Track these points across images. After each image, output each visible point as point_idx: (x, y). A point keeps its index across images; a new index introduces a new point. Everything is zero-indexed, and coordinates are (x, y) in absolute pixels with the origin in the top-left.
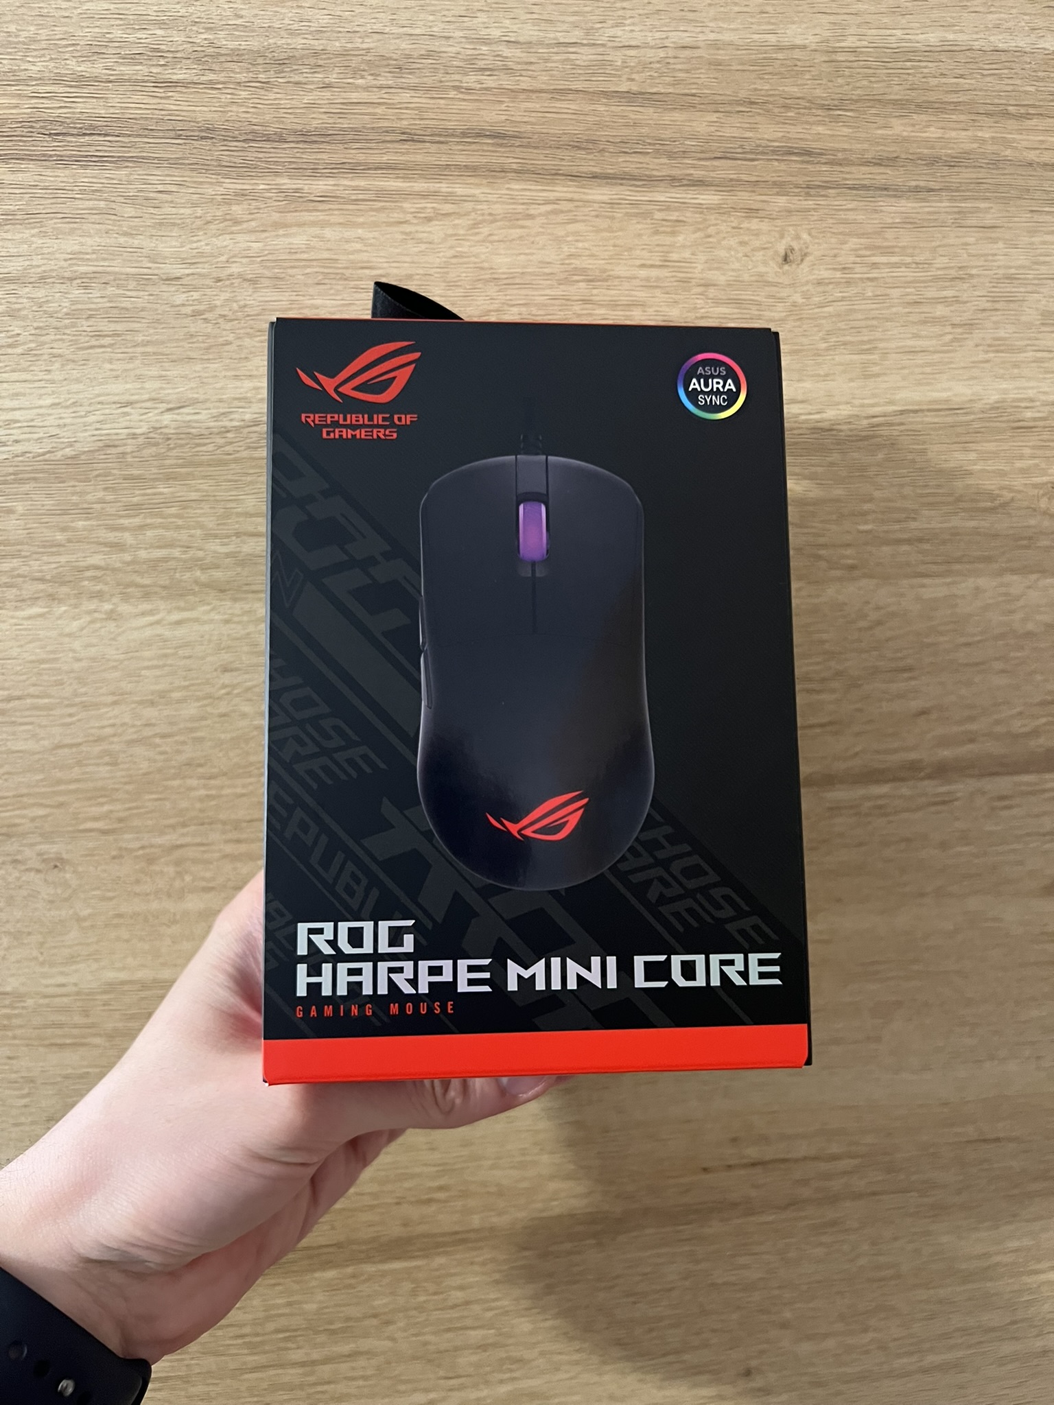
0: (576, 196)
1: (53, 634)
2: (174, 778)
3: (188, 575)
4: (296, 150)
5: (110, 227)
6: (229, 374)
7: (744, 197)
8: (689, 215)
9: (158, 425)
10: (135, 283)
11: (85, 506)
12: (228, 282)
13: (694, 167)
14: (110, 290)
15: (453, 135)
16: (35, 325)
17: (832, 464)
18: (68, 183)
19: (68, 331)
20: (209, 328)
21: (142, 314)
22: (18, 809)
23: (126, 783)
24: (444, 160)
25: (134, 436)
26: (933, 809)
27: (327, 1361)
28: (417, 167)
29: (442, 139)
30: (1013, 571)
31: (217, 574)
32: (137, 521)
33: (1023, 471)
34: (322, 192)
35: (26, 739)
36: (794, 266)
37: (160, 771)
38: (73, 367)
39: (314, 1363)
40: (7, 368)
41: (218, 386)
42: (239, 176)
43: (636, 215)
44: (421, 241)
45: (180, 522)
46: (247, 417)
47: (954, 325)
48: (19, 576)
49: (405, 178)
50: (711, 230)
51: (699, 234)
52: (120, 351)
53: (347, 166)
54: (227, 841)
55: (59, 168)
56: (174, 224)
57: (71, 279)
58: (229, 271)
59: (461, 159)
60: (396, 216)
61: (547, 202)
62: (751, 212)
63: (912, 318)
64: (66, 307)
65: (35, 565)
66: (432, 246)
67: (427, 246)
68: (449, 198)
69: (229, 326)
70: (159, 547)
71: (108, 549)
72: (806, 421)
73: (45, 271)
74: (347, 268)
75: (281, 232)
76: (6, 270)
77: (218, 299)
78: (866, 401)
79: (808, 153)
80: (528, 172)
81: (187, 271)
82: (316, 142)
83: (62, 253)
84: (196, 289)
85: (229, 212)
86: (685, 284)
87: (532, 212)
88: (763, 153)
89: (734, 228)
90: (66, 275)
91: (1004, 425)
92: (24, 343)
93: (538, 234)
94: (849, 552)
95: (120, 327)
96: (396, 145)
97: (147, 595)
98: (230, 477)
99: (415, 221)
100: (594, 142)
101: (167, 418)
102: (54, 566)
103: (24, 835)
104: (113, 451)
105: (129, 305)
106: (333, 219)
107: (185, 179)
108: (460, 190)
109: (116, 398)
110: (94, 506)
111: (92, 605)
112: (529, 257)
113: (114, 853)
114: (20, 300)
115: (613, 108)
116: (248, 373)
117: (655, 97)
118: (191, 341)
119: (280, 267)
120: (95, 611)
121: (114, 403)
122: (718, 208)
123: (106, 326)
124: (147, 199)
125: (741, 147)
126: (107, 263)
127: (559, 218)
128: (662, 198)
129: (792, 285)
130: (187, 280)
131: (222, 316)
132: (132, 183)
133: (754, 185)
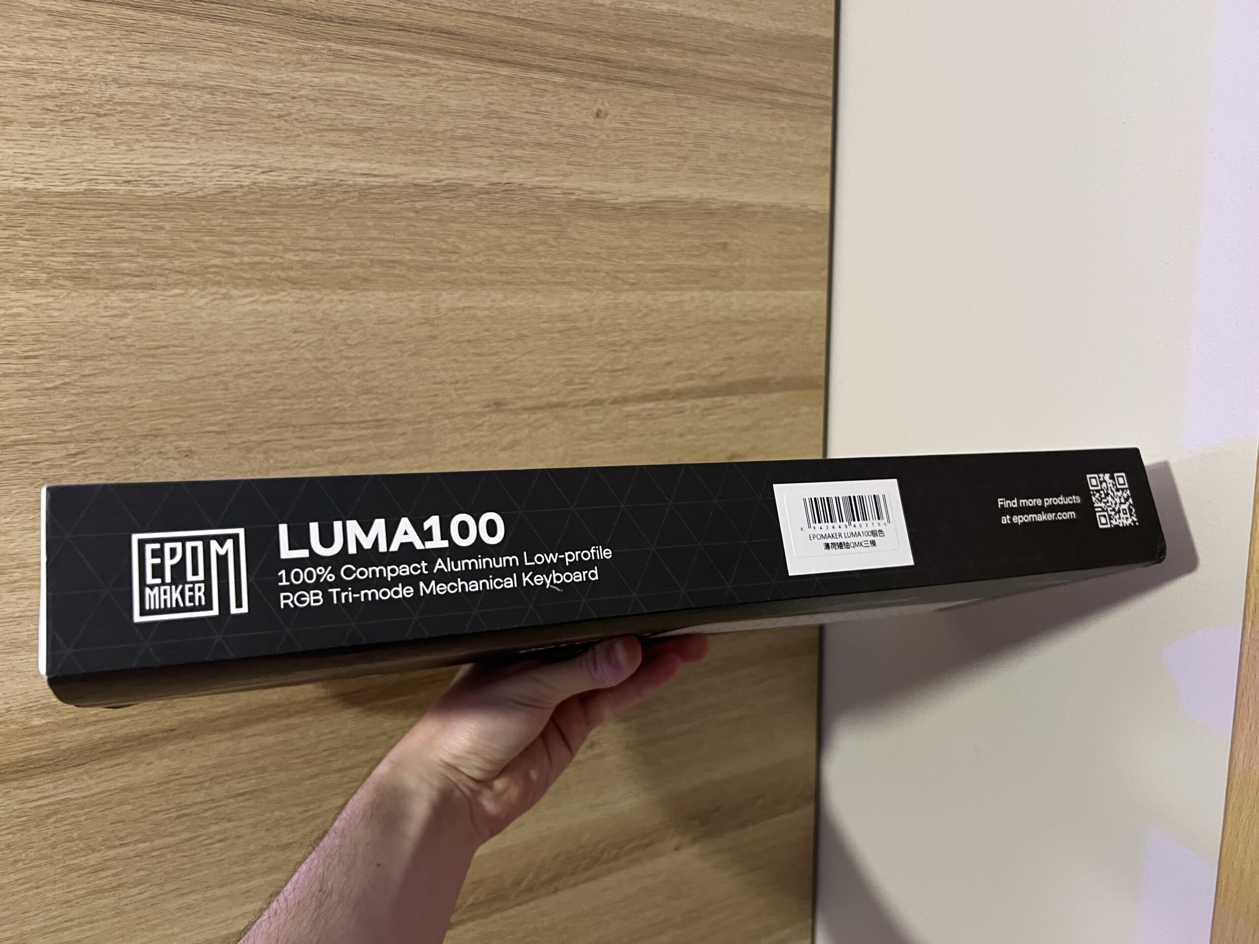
0: (492, 71)
1: (187, 307)
2: (264, 398)
3: (273, 273)
4: (339, 28)
5: (228, 60)
6: (301, 154)
7: (576, 80)
8: (550, 87)
9: (255, 181)
10: (243, 94)
11: (209, 228)
12: (299, 100)
13: (552, 62)
14: (228, 97)
15: (427, 30)
16: (180, 114)
17: (622, 228)
18: (203, 30)
19: (201, 120)
20: (287, 126)
21: (247, 113)
22: (163, 418)
23: (233, 402)
24: (422, 43)
25: (241, 187)
26: (676, 415)
28: (407, 45)
29: (420, 31)
30: (708, 288)
31: (292, 273)
32: (243, 238)
33: (712, 236)
34: (354, 53)
35: (169, 374)
36: (602, 119)
37: (254, 394)
38: (204, 142)
40: (161, 139)
41: (294, 160)
42: (307, 39)
43: (524, 84)
44: (409, 87)
45: (269, 241)
46: (310, 180)
47: (678, 157)
48: (166, 269)
49: (402, 51)
50: (561, 96)
51: (555, 98)
52: (234, 134)
53: (369, 40)
54: (296, 438)
55: (196, 21)
56: (267, 62)
57: (203, 88)
58: (299, 94)
59: (431, 44)
60: (396, 72)
61: (477, 72)
62: (581, 89)
63: (660, 152)
64: (199, 105)
66: (415, 90)
67: (413, 90)
68: (425, 65)
69: (300, 125)
70: (256, 255)
71: (225, 255)
72: (609, 204)
73: (186, 82)
74: (368, 98)
75: (330, 74)
76: (159, 79)
77: (293, 109)
78: (639, 195)
79: (606, 60)
80: (466, 55)
81: (276, 91)
82: (350, 24)
83: (198, 72)
84: (280, 102)
85: (301, 59)
86: (548, 124)
87: (470, 77)
88: (586, 59)
89: (572, 96)
90: (200, 85)
91: (702, 211)
92: (173, 124)
93: (473, 89)
94: (632, 275)
95: (234, 120)
96: (396, 32)
97: (248, 284)
98: (299, 215)
99: (406, 75)
100: (501, 42)
101: (262, 178)
102: (188, 264)
103: (166, 435)
104: (229, 195)
105: (239, 108)
106: (361, 70)
107: (274, 36)
108: (432, 62)
109: (230, 163)
110: (216, 228)
111: (214, 289)
113: (226, 446)
114: (171, 98)
115: (511, 26)
117: (532, 23)
118: (276, 132)
119: (330, 94)
120: (216, 293)
121: (229, 165)
122: (563, 85)
123: (225, 119)
124: (251, 45)
125: (575, 54)
126: (226, 81)
127: (483, 82)
128: (536, 77)
129: (599, 130)
130: (275, 96)
131: (297, 119)
132: (241, 35)
133: (582, 75)
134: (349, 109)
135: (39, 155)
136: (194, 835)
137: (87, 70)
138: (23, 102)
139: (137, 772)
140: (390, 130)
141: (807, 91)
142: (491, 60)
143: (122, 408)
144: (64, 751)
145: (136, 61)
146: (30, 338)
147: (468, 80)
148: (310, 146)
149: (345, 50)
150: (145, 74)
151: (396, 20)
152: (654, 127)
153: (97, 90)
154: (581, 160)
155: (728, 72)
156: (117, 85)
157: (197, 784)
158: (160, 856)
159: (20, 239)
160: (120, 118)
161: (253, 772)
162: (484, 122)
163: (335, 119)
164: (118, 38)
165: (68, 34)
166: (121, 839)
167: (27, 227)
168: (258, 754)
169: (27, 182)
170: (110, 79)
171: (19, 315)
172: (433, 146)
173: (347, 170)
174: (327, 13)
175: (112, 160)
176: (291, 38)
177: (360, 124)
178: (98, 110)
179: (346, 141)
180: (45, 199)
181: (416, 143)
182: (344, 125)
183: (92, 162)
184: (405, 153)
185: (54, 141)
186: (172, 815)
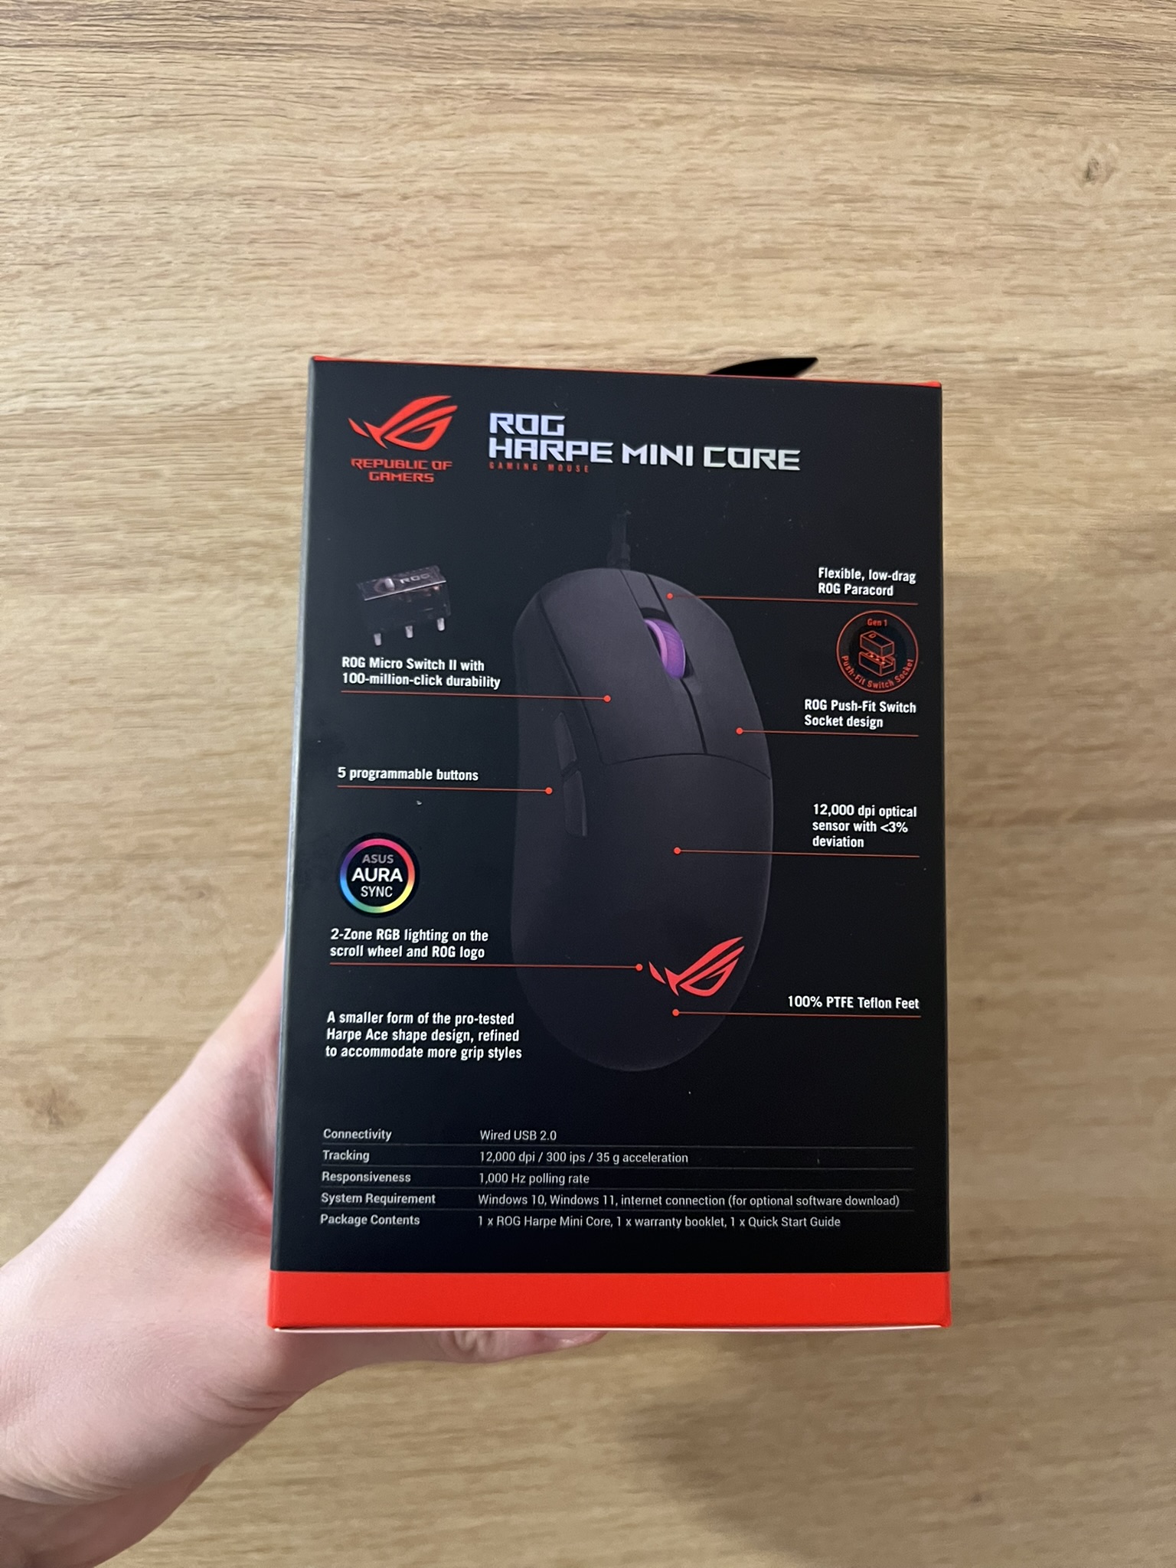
0: (837, 95)
1: (203, 622)
4: (501, 37)
5: (280, 132)
6: (414, 312)
7: (1040, 97)
8: (972, 120)
10: (306, 200)
11: (242, 470)
12: (415, 201)
13: (983, 60)
14: (278, 209)
15: (690, 19)
16: (189, 250)
17: (1131, 431)
18: (232, 77)
19: (227, 259)
20: (392, 256)
21: (313, 238)
22: (160, 827)
24: (679, 49)
27: (496, 1467)
28: (646, 58)
29: (677, 23)
34: (531, 89)
35: (170, 746)
36: (1097, 184)
38: (233, 302)
39: (482, 1469)
40: (156, 303)
41: (402, 326)
42: (433, 69)
43: (911, 119)
44: (647, 151)
48: (165, 553)
49: (632, 71)
50: (999, 139)
51: (986, 144)
52: (289, 283)
53: (562, 56)
55: (220, 59)
56: (354, 128)
57: (231, 195)
58: (417, 186)
59: (701, 49)
60: (618, 119)
61: (802, 102)
62: (1048, 117)
64: (224, 230)
65: (183, 539)
66: (660, 156)
67: (655, 155)
68: (683, 96)
69: (416, 253)
71: (268, 522)
72: (1103, 377)
73: (201, 186)
74: (558, 184)
75: (480, 138)
76: (150, 184)
77: (403, 221)
79: (1120, 45)
80: (779, 64)
81: (370, 186)
82: (525, 27)
83: (222, 163)
84: (377, 207)
85: (420, 113)
86: (964, 206)
87: (781, 115)
88: (1065, 45)
89: (1026, 136)
90: (226, 189)
92: (176, 273)
93: (789, 142)
94: (1145, 538)
95: (289, 254)
96: (622, 31)
99: (642, 125)
100: (862, 27)
103: (165, 857)
104: (276, 404)
105: (297, 227)
106: (542, 123)
107: (370, 72)
108: (697, 87)
110: (254, 470)
111: (250, 588)
112: (778, 172)
114: (172, 221)
116: (438, 312)
118: (370, 271)
119: (481, 182)
120: (252, 596)
121: (280, 346)
122: (1008, 113)
123: (272, 253)
124: (323, 97)
125: (1040, 36)
126: (274, 177)
127: (816, 122)
128: (940, 98)
129: (1094, 208)
130: (365, 198)
131: (408, 241)
132: (303, 77)
133: (1054, 84)
134: (517, 210)
140: (601, 248)
142: (834, 70)
143: (91, 806)
145: (109, 153)
148: (435, 294)
150: (125, 177)
154: (1041, 281)
160: (86, 268)
162: (813, 214)
170: (63, 193)
172: (693, 276)
173: (510, 340)
175: (71, 349)
177: (539, 240)
178: (44, 256)
179: (508, 277)
181: (657, 271)
182: (507, 245)
183: (35, 356)
184: (632, 294)
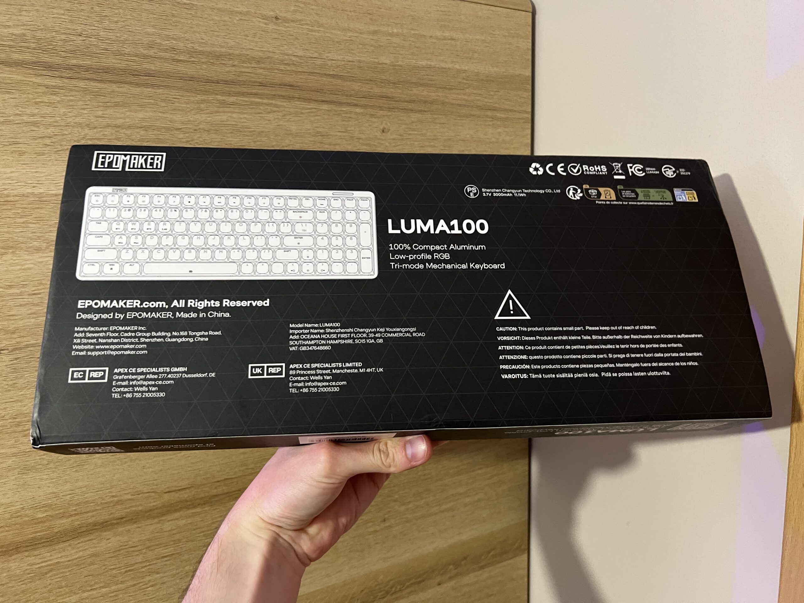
135: (41, 172)
136: (136, 582)
137: (70, 120)
138: (32, 141)
139: (101, 545)
141: (515, 109)
144: (57, 533)
146: (36, 283)
147: (302, 113)
149: (227, 100)
151: (258, 80)
152: (418, 137)
153: (76, 132)
155: (464, 100)
156: (88, 128)
157: (137, 551)
158: (116, 596)
159: (30, 223)
161: (172, 543)
163: (221, 141)
164: (89, 100)
165: (58, 99)
166: (91, 586)
167: (34, 216)
168: (174, 532)
169: (34, 189)
171: (30, 269)
174: (215, 79)
176: (194, 95)
180: (44, 199)
185: (50, 163)
186: (122, 571)
